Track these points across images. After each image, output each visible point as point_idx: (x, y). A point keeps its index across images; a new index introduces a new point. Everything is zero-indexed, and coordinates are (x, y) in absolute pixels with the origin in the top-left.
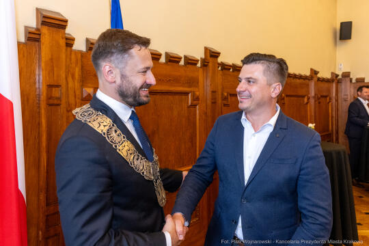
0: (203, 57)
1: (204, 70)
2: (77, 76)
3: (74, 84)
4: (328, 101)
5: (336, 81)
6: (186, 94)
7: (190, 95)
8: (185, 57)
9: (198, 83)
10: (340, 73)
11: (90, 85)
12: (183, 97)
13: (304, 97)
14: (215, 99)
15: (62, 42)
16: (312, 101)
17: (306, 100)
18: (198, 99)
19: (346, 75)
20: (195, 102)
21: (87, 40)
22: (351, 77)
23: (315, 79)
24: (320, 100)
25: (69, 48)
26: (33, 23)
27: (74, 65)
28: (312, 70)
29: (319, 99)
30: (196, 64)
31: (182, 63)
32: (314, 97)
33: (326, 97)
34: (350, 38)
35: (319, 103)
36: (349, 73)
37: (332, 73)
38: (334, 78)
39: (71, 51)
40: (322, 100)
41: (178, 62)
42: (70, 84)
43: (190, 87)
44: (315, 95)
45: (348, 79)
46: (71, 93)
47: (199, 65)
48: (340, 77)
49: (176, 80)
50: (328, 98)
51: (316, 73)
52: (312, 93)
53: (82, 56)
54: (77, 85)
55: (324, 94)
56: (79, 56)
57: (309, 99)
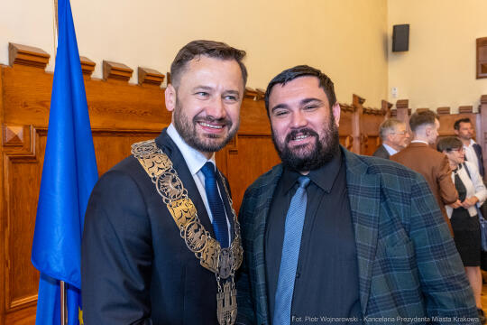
4: (378, 144)
5: (388, 114)
10: (393, 101)
13: (345, 137)
16: (357, 144)
17: (347, 142)
19: (403, 104)
22: (410, 107)
23: (360, 110)
24: (367, 143)
28: (354, 96)
29: (366, 141)
32: (359, 138)
33: (375, 137)
34: (407, 49)
35: (366, 146)
36: (407, 101)
37: (383, 102)
38: (386, 109)
40: (370, 142)
44: (361, 134)
45: (405, 111)
48: (394, 108)
50: (378, 140)
51: (361, 101)
52: (356, 133)
55: (373, 133)
57: (351, 140)
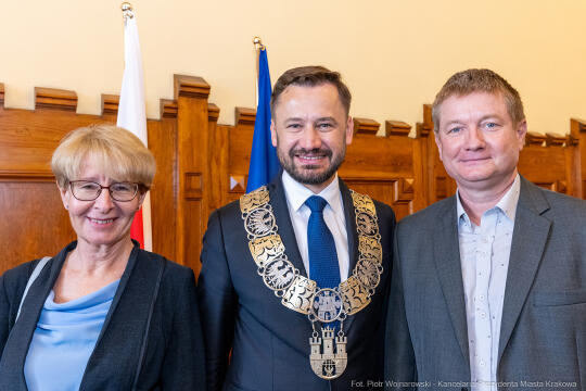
0: (422, 121)
1: (422, 142)
2: (222, 160)
3: (219, 171)
6: (391, 182)
7: (396, 184)
8: (387, 123)
9: (411, 164)
11: (239, 172)
12: (385, 187)
14: (445, 190)
15: (204, 116)
18: (411, 190)
20: (407, 196)
21: (237, 110)
25: (212, 123)
26: (169, 94)
27: (219, 145)
30: (407, 134)
31: (382, 132)
39: (216, 126)
41: (375, 132)
42: (214, 171)
43: (395, 171)
46: (215, 182)
47: (413, 134)
49: (371, 161)
53: (229, 132)
54: (223, 171)
56: (226, 133)
